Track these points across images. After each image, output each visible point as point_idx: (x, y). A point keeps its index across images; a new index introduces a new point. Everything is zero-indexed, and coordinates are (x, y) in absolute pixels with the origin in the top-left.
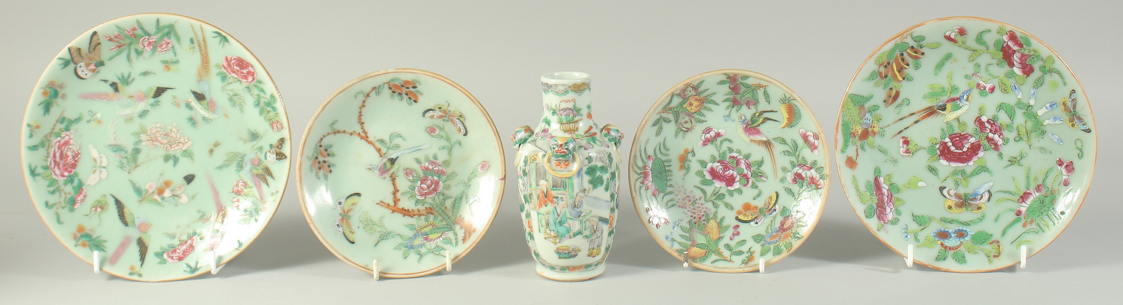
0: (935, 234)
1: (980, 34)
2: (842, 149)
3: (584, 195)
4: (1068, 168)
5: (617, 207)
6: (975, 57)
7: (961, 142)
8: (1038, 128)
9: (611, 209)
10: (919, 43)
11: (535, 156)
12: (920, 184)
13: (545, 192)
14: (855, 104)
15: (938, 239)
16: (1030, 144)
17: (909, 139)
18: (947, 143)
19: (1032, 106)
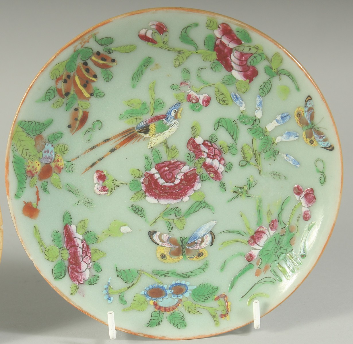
0: (146, 293)
1: (184, 30)
2: (17, 193)
4: (308, 197)
6: (181, 61)
7: (172, 173)
8: (268, 148)
10: (106, 47)
12: (124, 229)
14: (29, 134)
15: (150, 297)
16: (259, 169)
17: (105, 173)
18: (154, 174)
19: (259, 119)
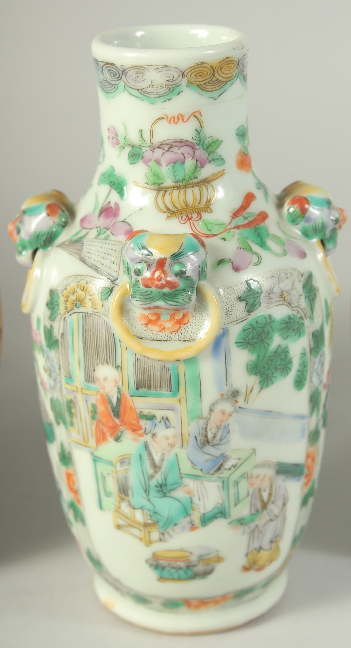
3: (233, 408)
5: (324, 425)
9: (309, 436)
11: (79, 291)
13: (114, 401)
